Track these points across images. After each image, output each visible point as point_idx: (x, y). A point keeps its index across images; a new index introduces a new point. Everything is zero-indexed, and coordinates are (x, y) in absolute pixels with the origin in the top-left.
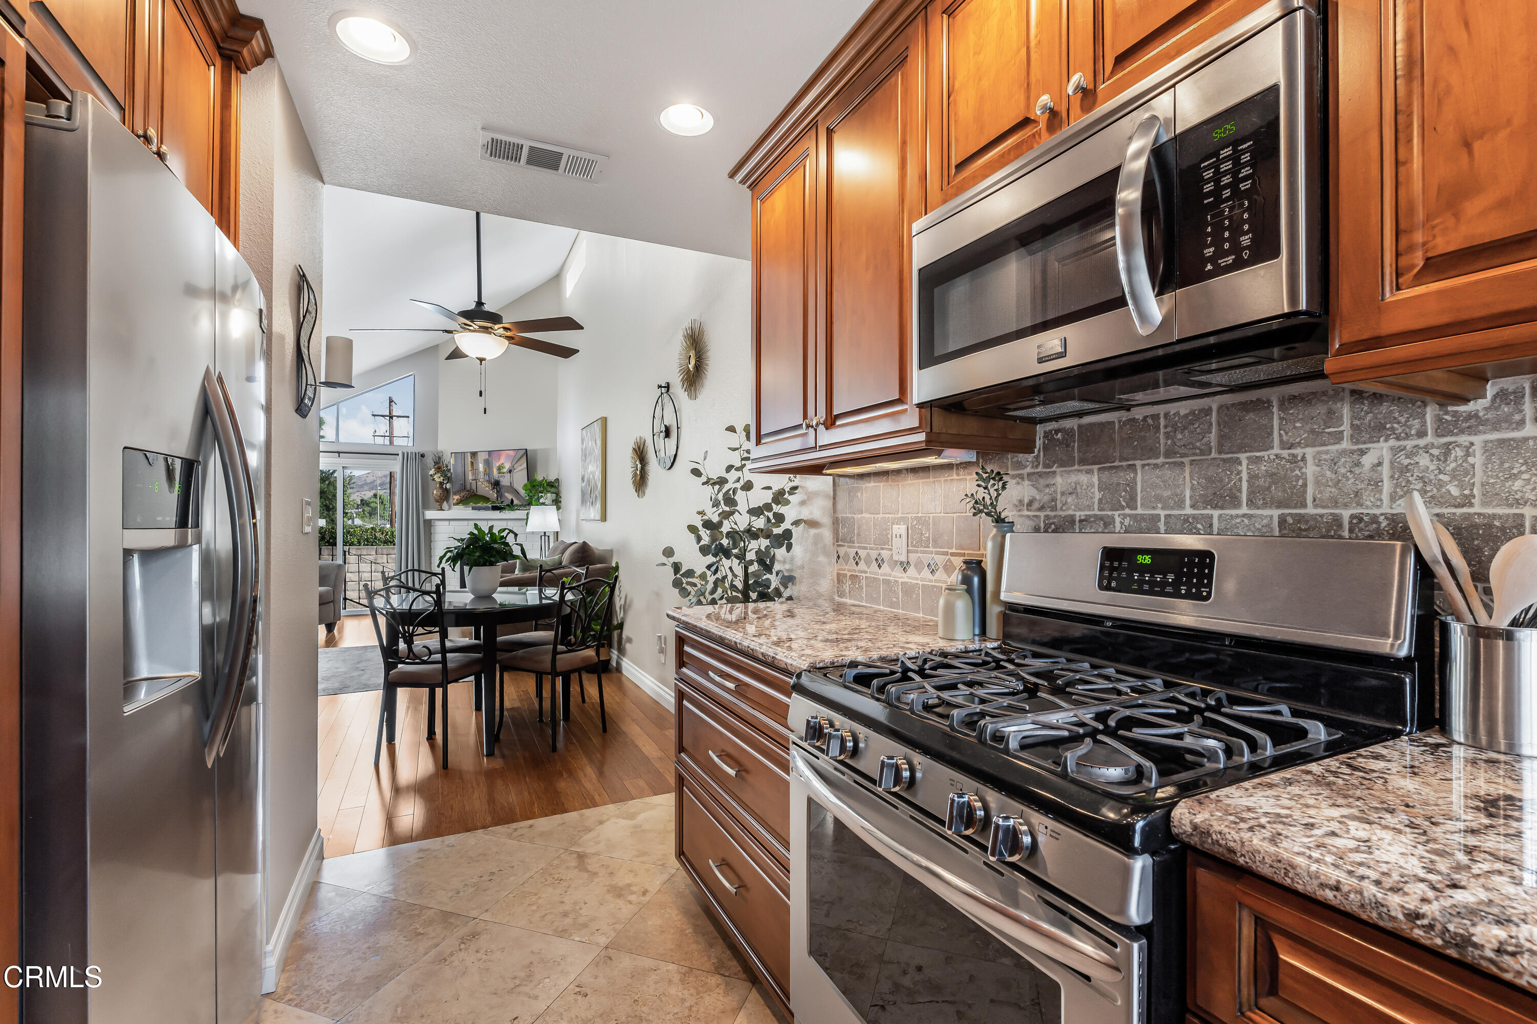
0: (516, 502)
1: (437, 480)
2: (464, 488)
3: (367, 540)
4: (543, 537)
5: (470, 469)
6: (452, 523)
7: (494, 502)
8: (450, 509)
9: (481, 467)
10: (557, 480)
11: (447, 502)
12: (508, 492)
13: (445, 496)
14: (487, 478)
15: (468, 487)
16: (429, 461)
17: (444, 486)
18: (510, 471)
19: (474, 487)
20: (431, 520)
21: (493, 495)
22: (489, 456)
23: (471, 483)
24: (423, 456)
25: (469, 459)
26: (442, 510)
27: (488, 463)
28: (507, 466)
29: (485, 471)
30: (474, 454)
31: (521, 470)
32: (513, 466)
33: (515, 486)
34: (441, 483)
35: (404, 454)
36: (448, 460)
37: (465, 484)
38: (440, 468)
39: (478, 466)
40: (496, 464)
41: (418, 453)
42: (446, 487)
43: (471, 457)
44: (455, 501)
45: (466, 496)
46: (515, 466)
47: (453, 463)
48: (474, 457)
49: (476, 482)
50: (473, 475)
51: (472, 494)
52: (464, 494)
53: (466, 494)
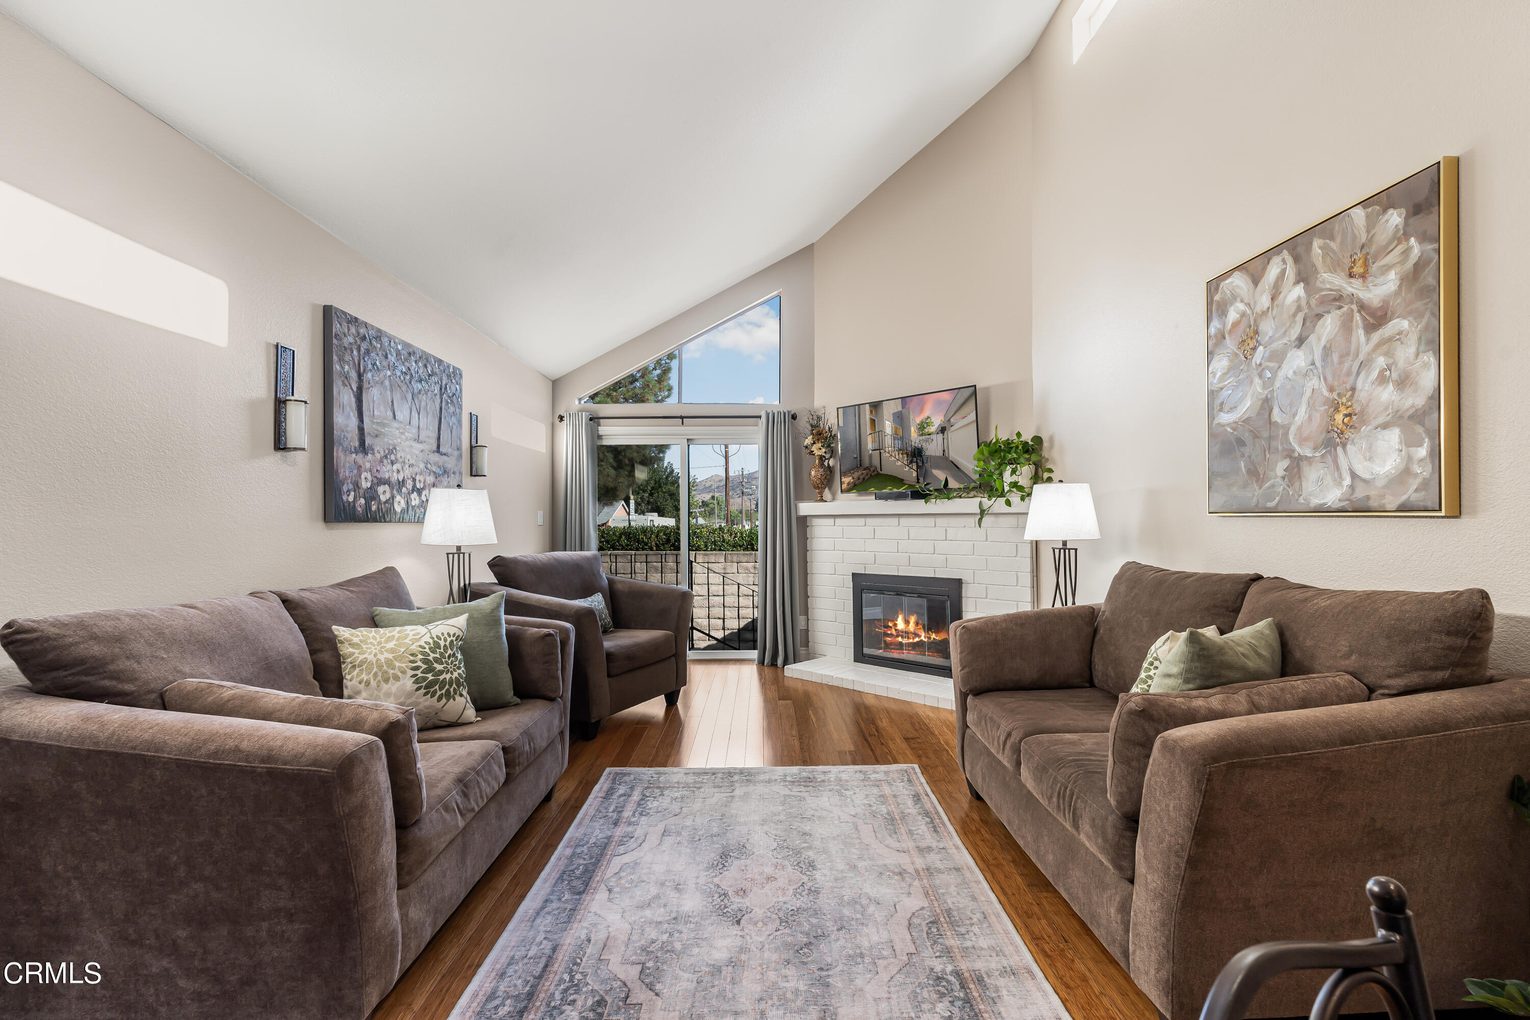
0: (953, 484)
1: (817, 453)
2: (859, 464)
5: (869, 431)
6: (838, 521)
7: (911, 486)
8: (834, 499)
9: (888, 427)
10: (1038, 440)
11: (830, 489)
12: (938, 467)
13: (827, 480)
14: (899, 444)
15: (866, 463)
16: (803, 424)
17: (826, 463)
18: (943, 430)
19: (876, 462)
20: (805, 517)
21: (910, 473)
22: (904, 406)
23: (871, 456)
24: (794, 417)
25: (867, 415)
26: (822, 500)
27: (900, 419)
28: (937, 421)
29: (896, 434)
30: (876, 406)
31: (965, 426)
32: (949, 420)
33: (953, 455)
34: (822, 458)
35: (768, 415)
36: (831, 420)
37: (860, 457)
38: (820, 435)
39: (884, 426)
40: (916, 420)
41: (789, 412)
42: (828, 464)
43: (871, 412)
44: (844, 486)
45: (862, 477)
46: (952, 420)
47: (841, 424)
48: (876, 411)
49: (880, 453)
50: (874, 441)
51: (873, 474)
52: (860, 473)
53: (863, 474)
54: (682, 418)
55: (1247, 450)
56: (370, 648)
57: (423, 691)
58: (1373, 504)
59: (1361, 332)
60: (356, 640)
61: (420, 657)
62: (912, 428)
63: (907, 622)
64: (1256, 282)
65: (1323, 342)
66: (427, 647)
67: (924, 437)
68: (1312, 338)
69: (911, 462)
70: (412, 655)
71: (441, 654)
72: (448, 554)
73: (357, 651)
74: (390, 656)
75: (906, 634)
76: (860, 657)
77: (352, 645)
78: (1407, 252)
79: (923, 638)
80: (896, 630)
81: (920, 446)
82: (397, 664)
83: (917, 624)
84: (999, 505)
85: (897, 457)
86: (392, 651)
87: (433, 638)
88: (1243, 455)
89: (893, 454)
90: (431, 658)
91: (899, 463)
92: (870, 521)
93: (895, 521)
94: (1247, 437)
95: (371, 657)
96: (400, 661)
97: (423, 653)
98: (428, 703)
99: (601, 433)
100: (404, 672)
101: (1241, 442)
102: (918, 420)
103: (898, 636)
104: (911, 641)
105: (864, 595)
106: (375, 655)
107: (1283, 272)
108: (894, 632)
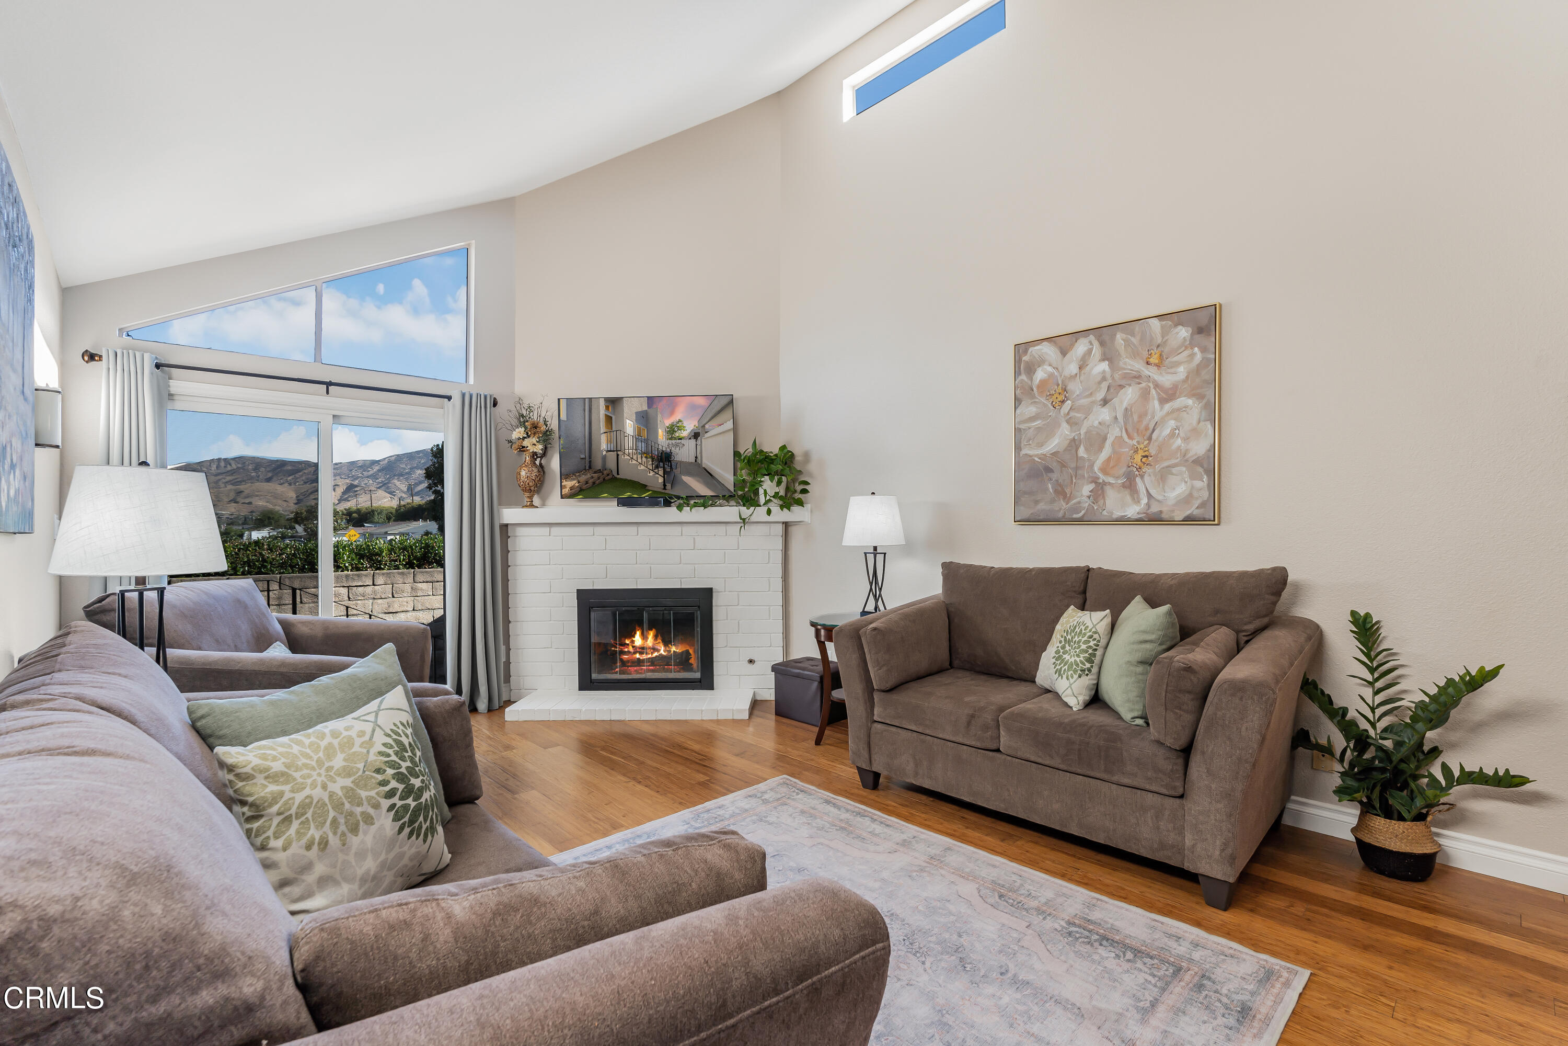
0: (704, 492)
1: (531, 449)
2: (588, 465)
3: (248, 563)
4: (871, 558)
5: (603, 429)
6: (555, 530)
7: (655, 493)
8: (543, 505)
9: (630, 427)
11: (546, 492)
12: (690, 473)
14: (642, 447)
15: (598, 464)
16: (508, 412)
17: (537, 462)
18: (696, 436)
19: (611, 465)
20: (507, 525)
21: (656, 479)
22: (649, 406)
23: (604, 458)
24: (495, 403)
25: (601, 411)
26: (532, 506)
27: (645, 419)
28: (690, 426)
29: (639, 435)
30: (613, 403)
31: (720, 433)
32: (704, 426)
33: (706, 462)
34: (534, 455)
35: (463, 395)
36: (551, 413)
37: (590, 457)
38: (536, 427)
39: (623, 425)
40: (663, 423)
41: (491, 396)
42: (540, 463)
43: (607, 408)
44: (566, 491)
45: (591, 481)
46: (707, 426)
47: (563, 417)
48: (614, 408)
49: (618, 455)
50: (609, 441)
51: (607, 478)
52: (589, 476)
53: (592, 477)
54: (329, 384)
55: (1054, 476)
56: (309, 776)
57: (407, 830)
58: (1164, 516)
59: (1156, 403)
60: (277, 766)
61: (390, 772)
62: (660, 431)
63: (644, 637)
64: (1064, 353)
65: (1125, 405)
66: (390, 751)
67: (673, 442)
68: (1116, 401)
70: (378, 771)
71: (412, 760)
73: (286, 788)
74: (348, 782)
75: (642, 650)
76: (587, 683)
77: (274, 778)
78: (1192, 356)
79: (662, 652)
80: (633, 647)
81: (668, 450)
82: (364, 794)
83: (656, 637)
84: (759, 513)
85: (640, 460)
86: (347, 772)
87: (389, 736)
88: (1051, 479)
89: (635, 457)
90: (403, 770)
91: (642, 467)
92: (598, 530)
93: (633, 529)
94: (1054, 465)
95: (318, 793)
96: (365, 787)
97: (393, 765)
98: (413, 850)
100: (376, 806)
101: (1048, 470)
102: (668, 423)
103: (635, 653)
104: (649, 656)
105: (592, 614)
106: (324, 787)
107: (1090, 351)
108: (631, 649)
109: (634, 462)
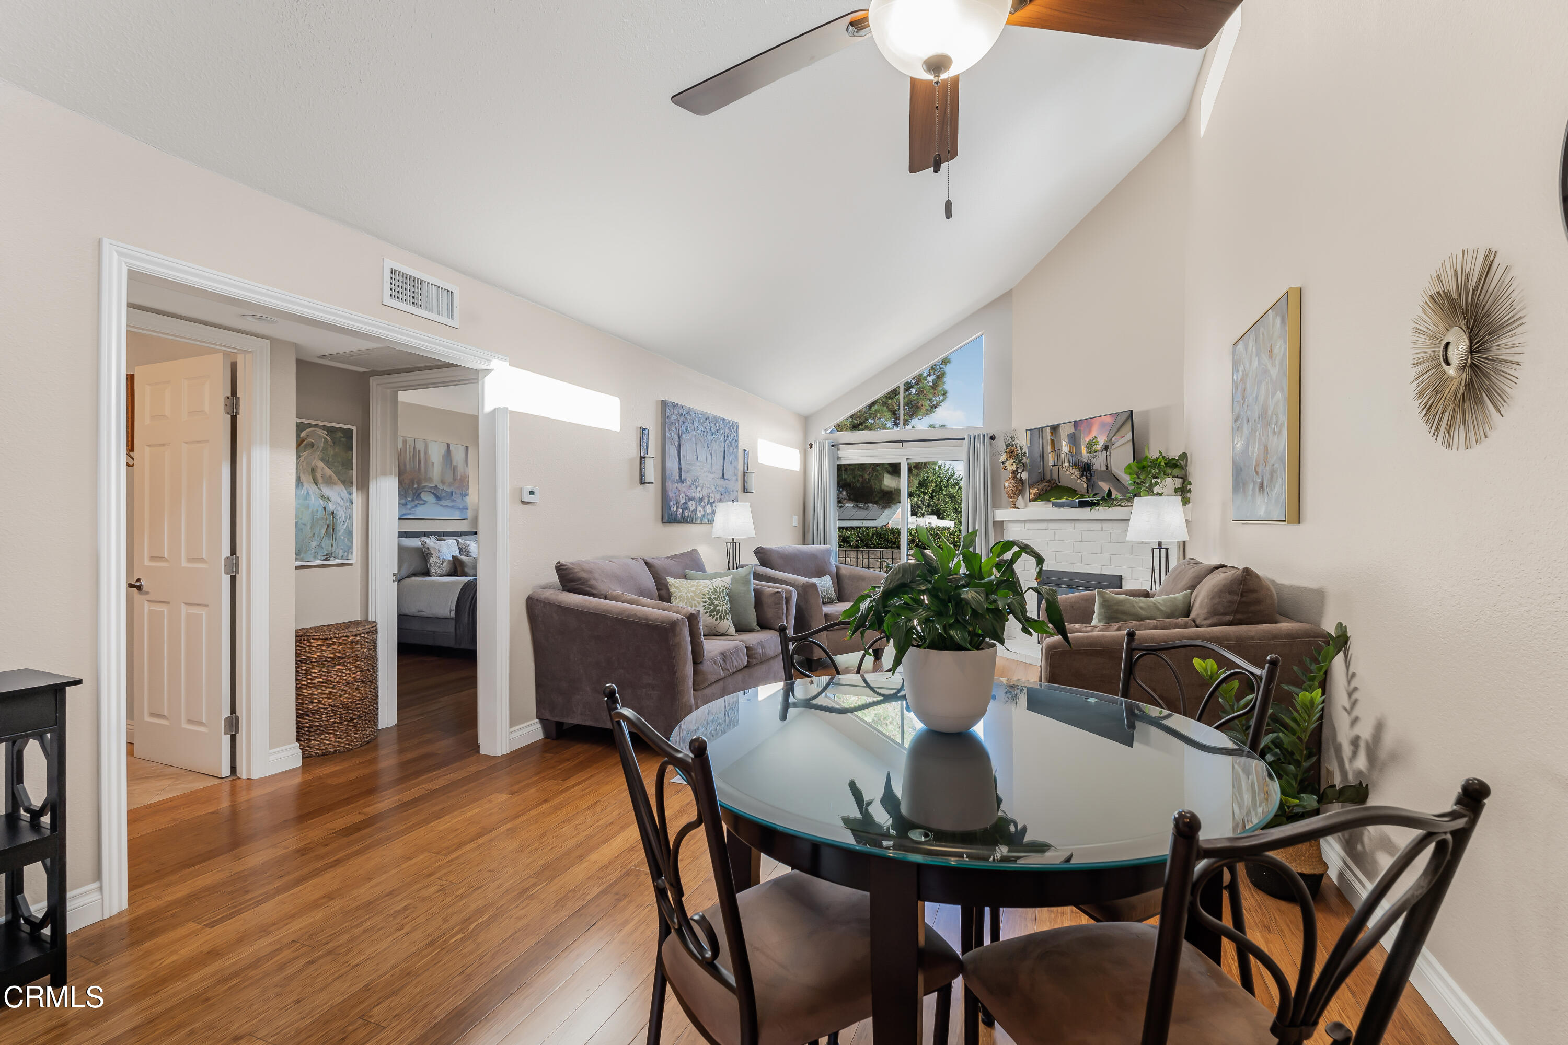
0: (1115, 494)
1: (1010, 468)
2: (1042, 478)
5: (1050, 450)
6: (1028, 525)
7: (1082, 496)
8: (1026, 506)
9: (1065, 446)
10: (1184, 456)
11: (1023, 498)
12: (1103, 480)
13: (1020, 489)
14: (1072, 460)
15: (1048, 477)
16: (1000, 444)
17: (1018, 476)
18: (1106, 448)
19: (1055, 476)
20: (1002, 522)
21: (1081, 484)
22: (1075, 430)
23: (1051, 470)
24: (993, 438)
25: (1048, 436)
26: (1016, 508)
27: (1074, 439)
28: (1102, 441)
29: (1070, 452)
30: (1055, 429)
31: (1123, 444)
32: (1111, 440)
33: (1114, 470)
34: (1014, 472)
35: (970, 437)
36: (1023, 441)
37: (1044, 472)
38: (1012, 453)
39: (1061, 444)
40: (1085, 441)
41: (987, 434)
42: (1021, 477)
43: (1051, 433)
44: (1032, 496)
45: (1045, 489)
46: (1113, 439)
47: (1029, 445)
48: (1055, 434)
49: (1059, 468)
50: (1054, 458)
51: (1054, 486)
52: (1043, 485)
53: (1045, 486)
54: (902, 442)
57: (708, 614)
58: (1271, 515)
60: (677, 585)
61: (707, 596)
62: (1083, 447)
64: (1246, 349)
66: (711, 591)
67: (1092, 454)
68: (1259, 397)
69: (1082, 476)
70: (703, 595)
71: (717, 596)
72: (727, 543)
73: (678, 591)
74: (693, 594)
77: (676, 587)
78: (1281, 347)
81: (1089, 462)
82: (696, 599)
85: (1071, 471)
86: (694, 592)
87: (714, 587)
89: (1069, 469)
90: (712, 597)
91: (1073, 476)
92: (1051, 525)
93: (1070, 525)
94: (1242, 465)
95: (684, 594)
96: (697, 598)
97: (709, 594)
98: (710, 621)
99: (840, 456)
100: (699, 603)
101: (1241, 468)
102: (1087, 440)
106: (686, 593)
107: (1252, 346)
109: (1068, 473)
